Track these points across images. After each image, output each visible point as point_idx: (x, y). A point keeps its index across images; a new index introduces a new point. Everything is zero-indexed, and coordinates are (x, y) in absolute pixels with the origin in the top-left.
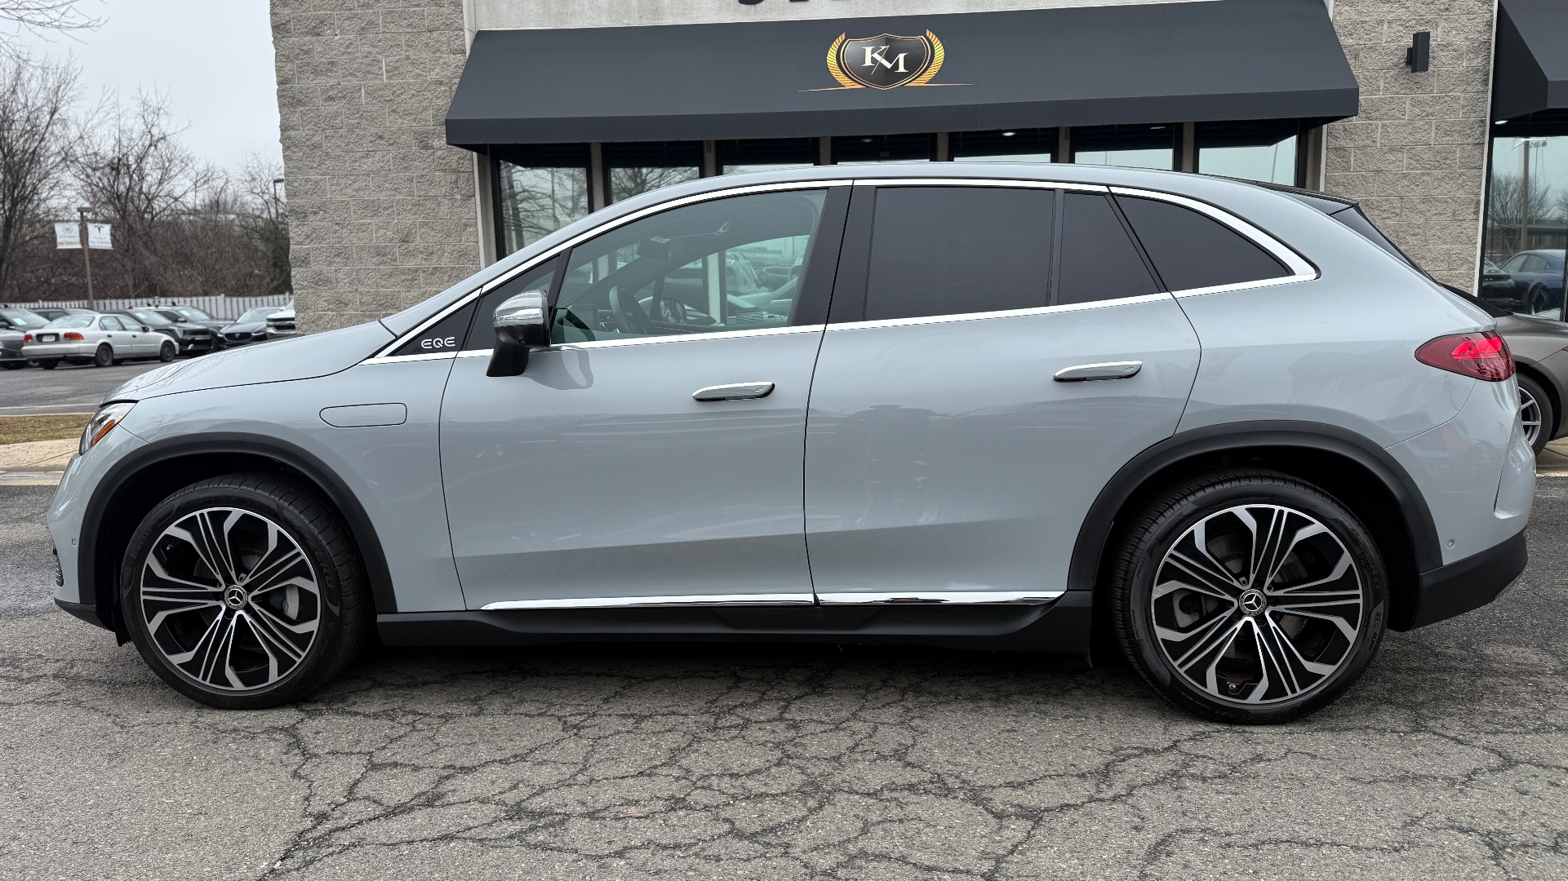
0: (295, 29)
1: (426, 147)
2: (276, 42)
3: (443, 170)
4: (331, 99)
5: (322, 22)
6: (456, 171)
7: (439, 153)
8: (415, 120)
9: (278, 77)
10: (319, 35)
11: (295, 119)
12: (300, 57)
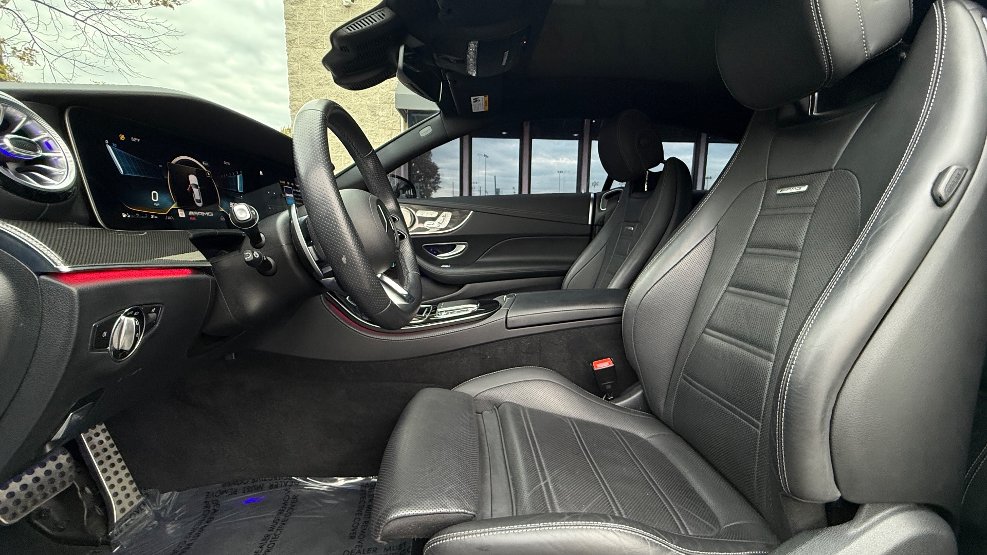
0: (300, 43)
1: (375, 115)
2: (289, 50)
3: (384, 128)
4: (320, 84)
5: (317, 40)
6: (390, 129)
7: (382, 119)
8: (369, 99)
9: (289, 70)
10: (314, 47)
11: (299, 95)
12: (302, 59)
